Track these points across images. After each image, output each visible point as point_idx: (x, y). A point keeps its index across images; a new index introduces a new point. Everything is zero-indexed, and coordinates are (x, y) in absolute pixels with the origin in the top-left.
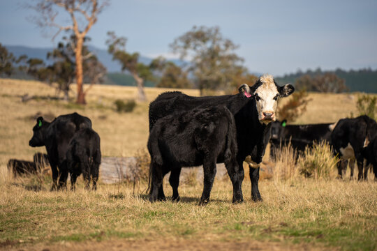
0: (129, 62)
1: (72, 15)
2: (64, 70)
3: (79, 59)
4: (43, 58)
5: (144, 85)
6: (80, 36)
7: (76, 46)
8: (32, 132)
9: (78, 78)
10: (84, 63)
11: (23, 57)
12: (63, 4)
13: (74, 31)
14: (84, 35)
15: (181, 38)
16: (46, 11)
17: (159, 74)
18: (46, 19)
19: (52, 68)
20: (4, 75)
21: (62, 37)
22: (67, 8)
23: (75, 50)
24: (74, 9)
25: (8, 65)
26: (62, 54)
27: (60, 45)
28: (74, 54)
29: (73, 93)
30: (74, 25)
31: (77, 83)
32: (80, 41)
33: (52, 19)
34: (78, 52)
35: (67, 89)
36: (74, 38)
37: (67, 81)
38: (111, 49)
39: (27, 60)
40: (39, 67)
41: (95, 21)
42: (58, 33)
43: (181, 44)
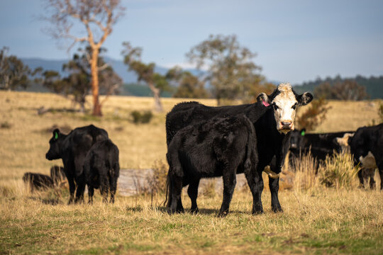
0: (145, 72)
1: (87, 26)
2: (80, 82)
3: (94, 71)
4: (59, 69)
5: (161, 95)
6: (95, 47)
7: (91, 58)
8: (49, 145)
9: (93, 89)
10: (100, 74)
11: (39, 70)
12: (78, 15)
13: (89, 42)
14: (99, 46)
15: (198, 48)
16: (61, 22)
17: (175, 84)
18: (61, 31)
19: (68, 80)
20: (20, 87)
21: (77, 49)
22: (82, 19)
23: (91, 61)
24: (89, 20)
25: (24, 78)
26: (78, 66)
27: (76, 57)
28: (89, 66)
29: (89, 105)
30: (89, 36)
31: (93, 95)
32: (95, 53)
33: (68, 30)
34: (94, 63)
35: (83, 101)
36: (89, 49)
37: (83, 92)
38: (127, 60)
39: (43, 71)
40: (55, 80)
41: (110, 31)
42: (74, 44)
43: (198, 53)
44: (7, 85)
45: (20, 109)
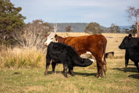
1: (136, 18)
2: (134, 31)
4: (129, 28)
7: (137, 25)
9: (137, 33)
11: (124, 29)
12: (134, 15)
13: (137, 22)
16: (130, 18)
18: (130, 19)
19: (131, 31)
20: (118, 33)
22: (135, 16)
23: (137, 26)
24: (137, 16)
25: (119, 30)
26: (134, 27)
27: (133, 25)
28: (137, 27)
29: (136, 36)
30: (137, 20)
31: (137, 34)
33: (131, 19)
35: (135, 35)
36: (136, 23)
37: (135, 33)
39: (125, 29)
40: (128, 31)
42: (133, 22)
44: (115, 32)
45: (120, 37)
